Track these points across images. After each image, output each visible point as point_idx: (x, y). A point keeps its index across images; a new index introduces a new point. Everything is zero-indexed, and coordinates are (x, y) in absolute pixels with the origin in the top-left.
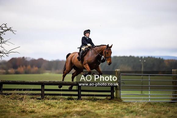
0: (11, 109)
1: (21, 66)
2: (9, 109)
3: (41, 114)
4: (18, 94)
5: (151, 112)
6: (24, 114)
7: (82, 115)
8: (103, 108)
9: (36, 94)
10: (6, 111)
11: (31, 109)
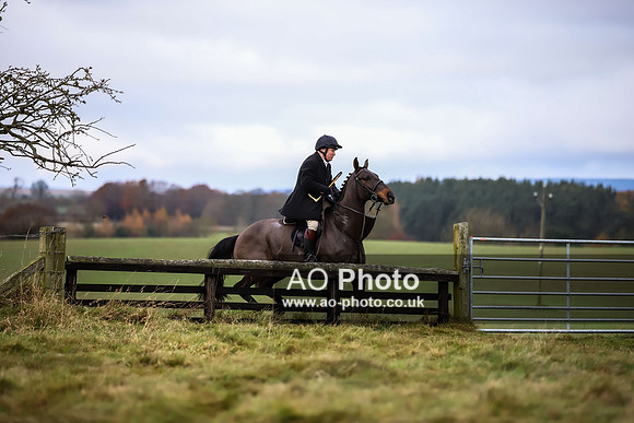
0: (104, 351)
1: (135, 211)
2: (99, 352)
3: (206, 369)
4: (126, 302)
5: (574, 368)
6: (149, 369)
7: (344, 376)
8: (413, 353)
9: (187, 305)
10: (87, 359)
11: (170, 353)
